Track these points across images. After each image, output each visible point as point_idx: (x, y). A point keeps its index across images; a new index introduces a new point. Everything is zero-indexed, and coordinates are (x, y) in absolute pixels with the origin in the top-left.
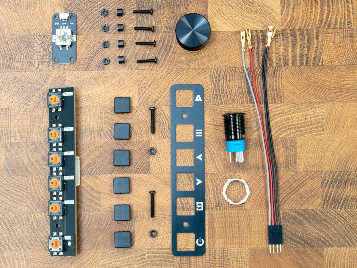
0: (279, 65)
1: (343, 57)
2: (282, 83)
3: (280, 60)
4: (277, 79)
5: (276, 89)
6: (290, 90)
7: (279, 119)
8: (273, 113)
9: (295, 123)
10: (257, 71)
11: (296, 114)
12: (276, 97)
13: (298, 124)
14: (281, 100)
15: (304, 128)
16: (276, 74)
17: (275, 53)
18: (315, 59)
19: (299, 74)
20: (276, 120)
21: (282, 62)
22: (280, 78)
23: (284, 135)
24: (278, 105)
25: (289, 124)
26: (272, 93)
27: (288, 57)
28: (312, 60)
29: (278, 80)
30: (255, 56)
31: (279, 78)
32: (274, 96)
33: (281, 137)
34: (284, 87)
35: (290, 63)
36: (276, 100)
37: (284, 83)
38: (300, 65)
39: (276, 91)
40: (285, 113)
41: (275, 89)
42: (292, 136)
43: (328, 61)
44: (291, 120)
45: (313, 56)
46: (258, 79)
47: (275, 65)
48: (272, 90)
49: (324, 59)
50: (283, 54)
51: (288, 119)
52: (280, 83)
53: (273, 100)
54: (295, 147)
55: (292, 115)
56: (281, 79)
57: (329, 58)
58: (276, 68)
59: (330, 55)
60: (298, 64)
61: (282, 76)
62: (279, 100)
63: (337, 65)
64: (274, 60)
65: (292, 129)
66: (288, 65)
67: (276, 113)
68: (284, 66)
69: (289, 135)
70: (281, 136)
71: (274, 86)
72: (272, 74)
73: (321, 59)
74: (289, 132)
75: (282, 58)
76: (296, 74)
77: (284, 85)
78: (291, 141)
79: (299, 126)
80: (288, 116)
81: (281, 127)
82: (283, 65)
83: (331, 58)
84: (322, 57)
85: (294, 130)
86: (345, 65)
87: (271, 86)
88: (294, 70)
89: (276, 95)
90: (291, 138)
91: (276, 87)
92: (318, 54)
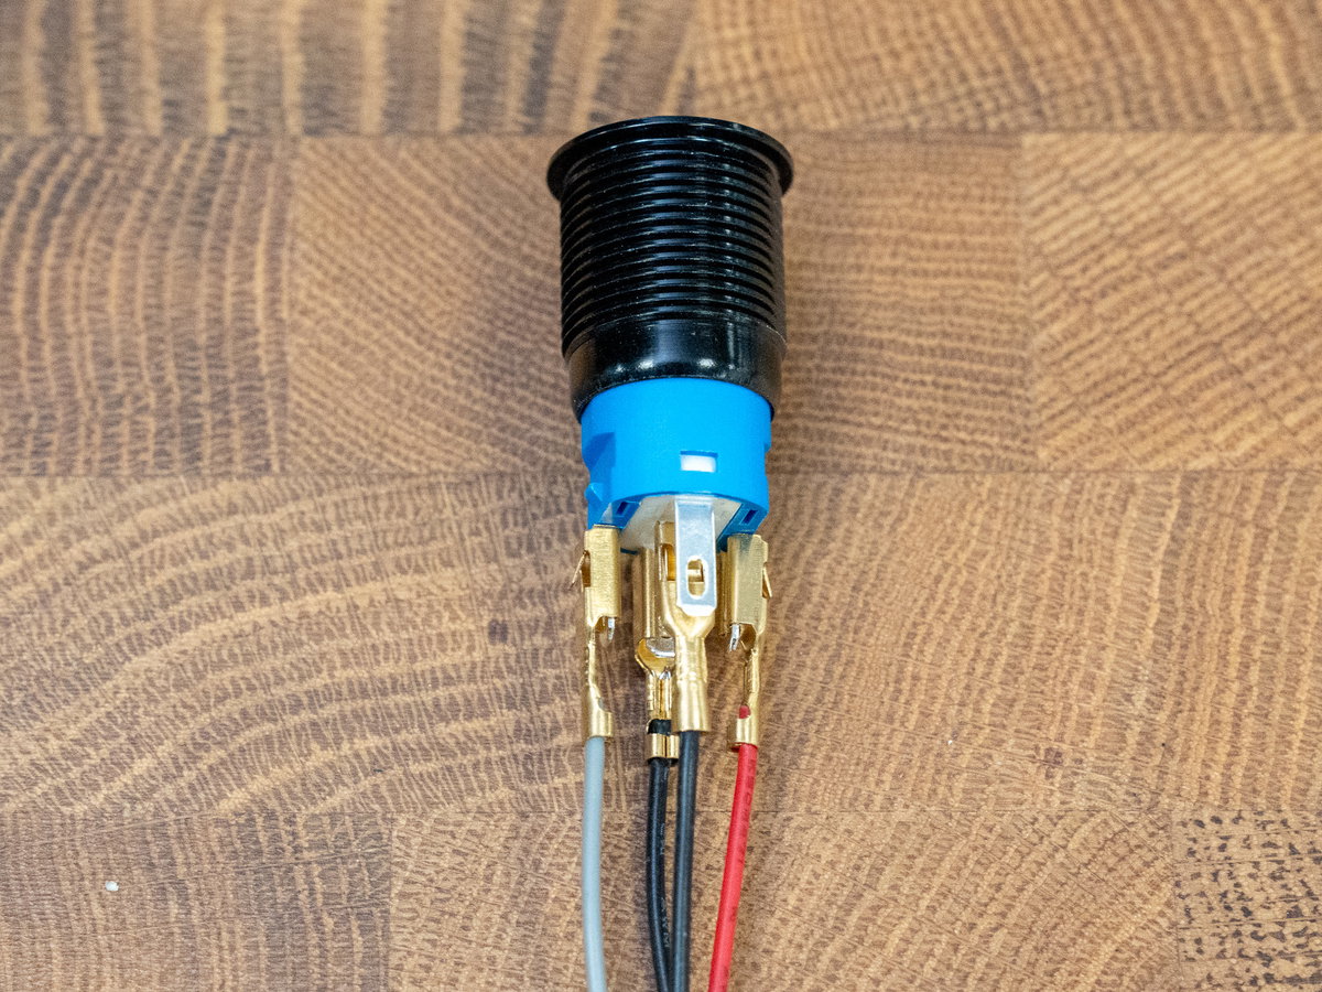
0: (256, 123)
1: (887, 64)
2: (273, 287)
3: (269, 78)
4: (231, 252)
5: (217, 341)
6: (358, 349)
7: (219, 627)
8: (170, 572)
9: (386, 669)
10: (42, 177)
11: (403, 587)
12: (208, 417)
13: (417, 681)
14: (257, 441)
15: (476, 725)
16: (228, 205)
17: (228, 20)
18: (617, 77)
19: (448, 208)
20: (191, 639)
21: (292, 95)
22: (263, 237)
23: (259, 784)
24: (227, 490)
25: (318, 682)
26: (170, 378)
27: (351, 50)
28: (589, 84)
29: (242, 255)
30: (35, 37)
31: (253, 241)
32: (188, 409)
33: (225, 806)
34: (295, 327)
35: (371, 107)
36: (207, 448)
37: (302, 283)
38: (461, 131)
39: (216, 361)
40: (291, 568)
41: (202, 339)
42: (343, 794)
43: (742, 92)
44: (351, 643)
45: (599, 47)
46: (42, 244)
47: (217, 122)
48: (168, 348)
49: (702, 81)
50: (305, 25)
51: (316, 627)
52: (259, 285)
53: (175, 448)
54: (368, 913)
55: (361, 594)
56: (274, 245)
57: (753, 72)
58: (232, 149)
59: (766, 47)
60: (449, 118)
61: (279, 223)
62: (237, 438)
63: (827, 136)
64: (215, 81)
65: (348, 725)
66: (348, 126)
67: (197, 566)
68: (311, 132)
69: (320, 785)
70: (236, 799)
71: (192, 313)
72: (186, 205)
73: (679, 75)
74: (320, 757)
75: (294, 62)
76: (423, 206)
77: (292, 304)
78: (335, 857)
79: (427, 698)
80: (312, 603)
81: (232, 706)
82: (294, 123)
83: (770, 66)
84: (682, 61)
85: (373, 741)
86: (906, 135)
87: (169, 314)
88: (404, 168)
89: (204, 397)
90: (334, 816)
91: (218, 321)
92: (643, 31)
